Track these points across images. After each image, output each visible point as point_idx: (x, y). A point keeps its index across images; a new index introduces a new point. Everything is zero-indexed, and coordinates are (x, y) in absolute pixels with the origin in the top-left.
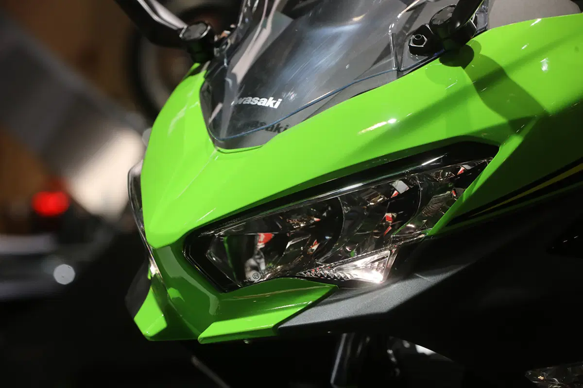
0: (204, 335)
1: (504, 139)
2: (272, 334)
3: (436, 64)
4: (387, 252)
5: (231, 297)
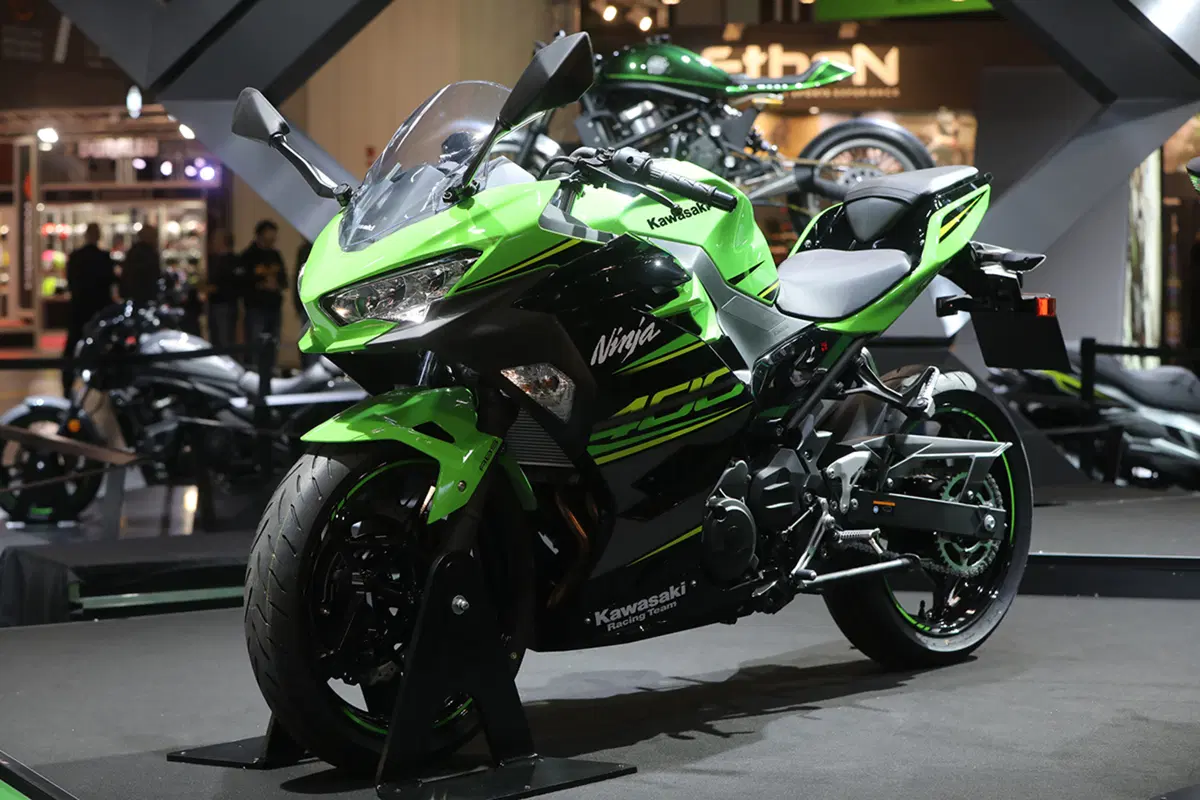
0: (328, 348)
1: (487, 246)
2: (363, 348)
3: (456, 207)
4: (425, 307)
5: (343, 329)
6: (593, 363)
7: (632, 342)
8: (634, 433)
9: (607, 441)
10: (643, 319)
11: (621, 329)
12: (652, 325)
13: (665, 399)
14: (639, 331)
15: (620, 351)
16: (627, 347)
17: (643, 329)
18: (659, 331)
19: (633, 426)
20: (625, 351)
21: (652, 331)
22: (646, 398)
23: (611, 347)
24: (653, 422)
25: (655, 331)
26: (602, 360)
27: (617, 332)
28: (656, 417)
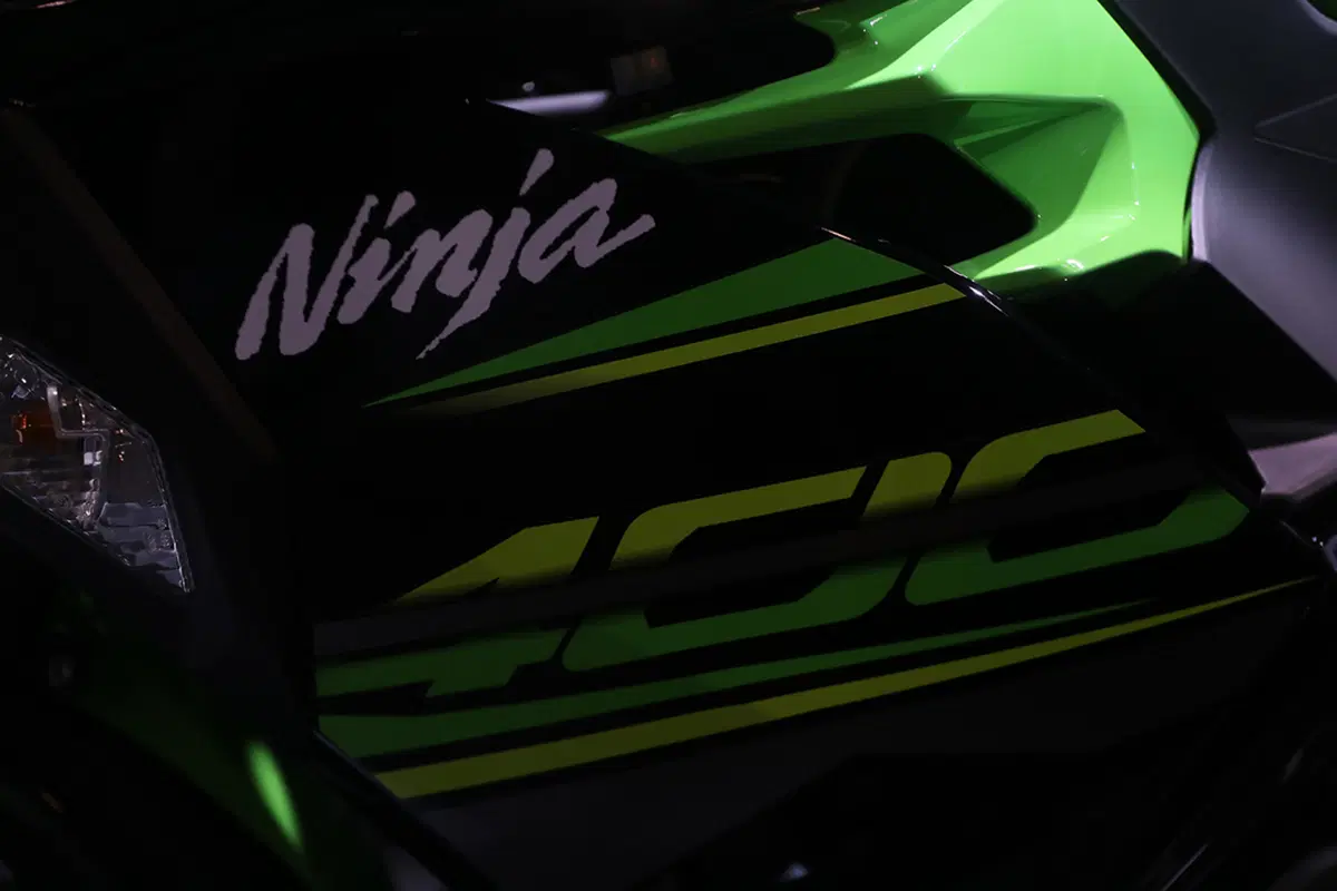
6: (248, 344)
7: (478, 262)
8: (535, 682)
9: (410, 700)
10: (543, 161)
11: (404, 203)
12: (603, 193)
13: (702, 541)
14: (520, 218)
15: (404, 301)
16: (449, 285)
17: (542, 205)
18: (646, 223)
19: (537, 647)
20: (435, 305)
21: (600, 222)
22: (588, 525)
23: (347, 283)
24: (633, 637)
25: (619, 218)
26: (298, 337)
27: (380, 213)
28: (654, 622)
